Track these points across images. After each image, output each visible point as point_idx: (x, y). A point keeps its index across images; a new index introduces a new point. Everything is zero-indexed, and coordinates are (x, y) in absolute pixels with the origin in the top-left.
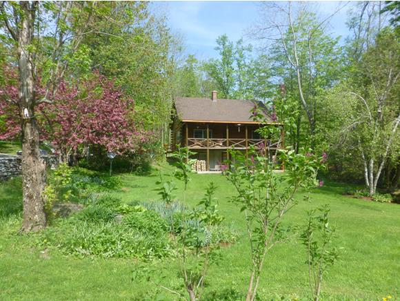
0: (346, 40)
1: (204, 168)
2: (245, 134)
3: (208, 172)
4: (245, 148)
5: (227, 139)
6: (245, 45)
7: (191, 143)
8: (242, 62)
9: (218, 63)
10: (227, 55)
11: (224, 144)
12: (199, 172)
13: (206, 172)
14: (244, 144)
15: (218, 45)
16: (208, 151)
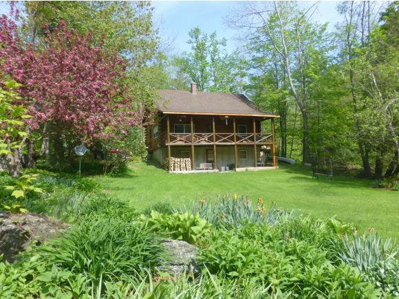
0: (335, 26)
1: (189, 167)
2: (233, 128)
3: (194, 171)
4: (234, 143)
5: (214, 134)
6: (219, 38)
7: (173, 139)
8: (216, 57)
9: (190, 58)
10: (200, 48)
11: (211, 139)
12: (184, 172)
13: (191, 172)
14: (232, 139)
15: (190, 38)
16: (193, 147)
